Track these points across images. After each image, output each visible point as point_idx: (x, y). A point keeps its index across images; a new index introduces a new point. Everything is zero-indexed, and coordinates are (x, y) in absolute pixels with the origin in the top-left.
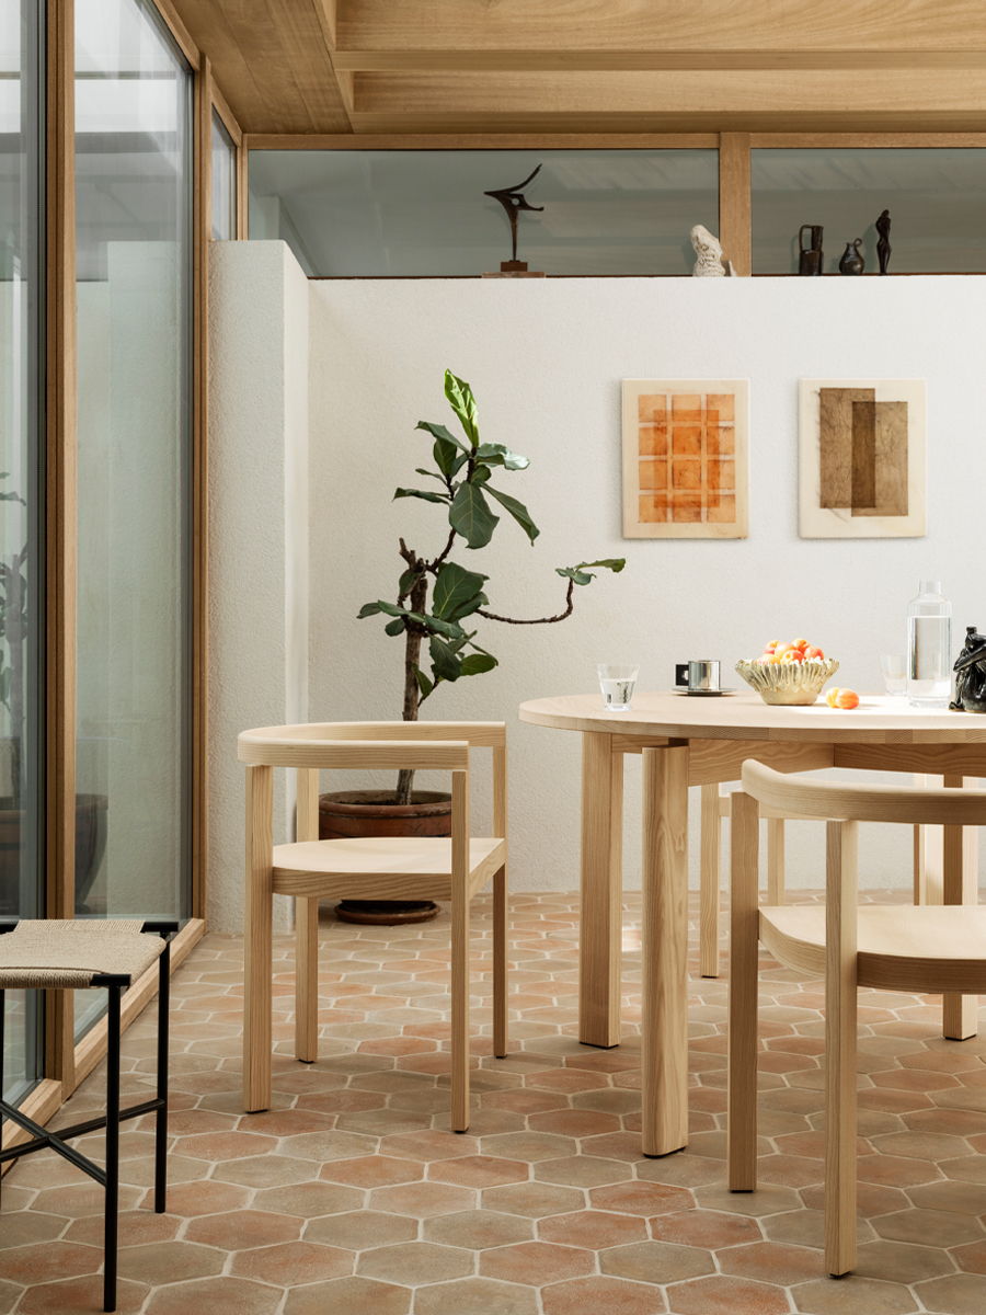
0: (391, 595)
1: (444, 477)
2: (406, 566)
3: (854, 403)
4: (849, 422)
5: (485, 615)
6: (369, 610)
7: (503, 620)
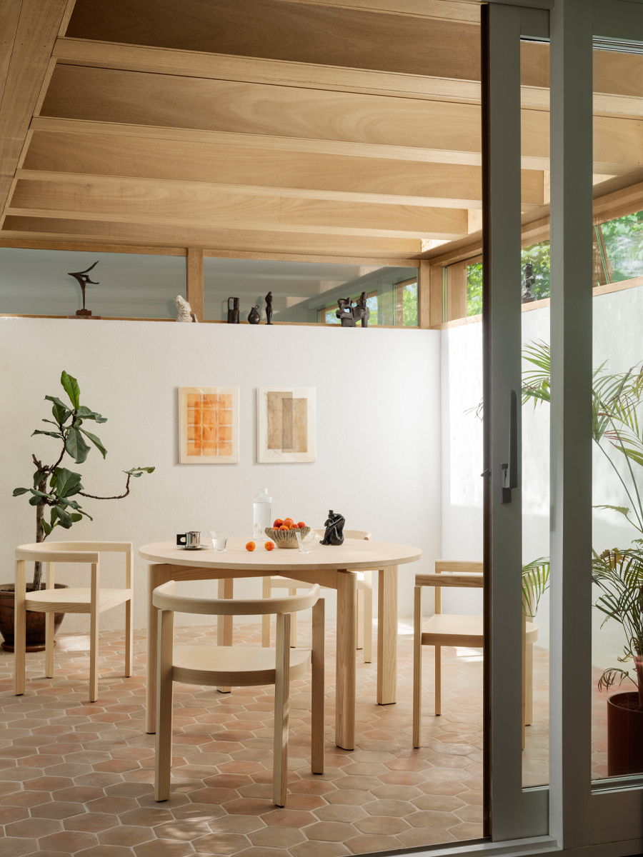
0: (29, 483)
1: (58, 424)
2: (36, 469)
3: (283, 399)
4: (281, 408)
5: (83, 495)
6: (18, 492)
7: (93, 497)
